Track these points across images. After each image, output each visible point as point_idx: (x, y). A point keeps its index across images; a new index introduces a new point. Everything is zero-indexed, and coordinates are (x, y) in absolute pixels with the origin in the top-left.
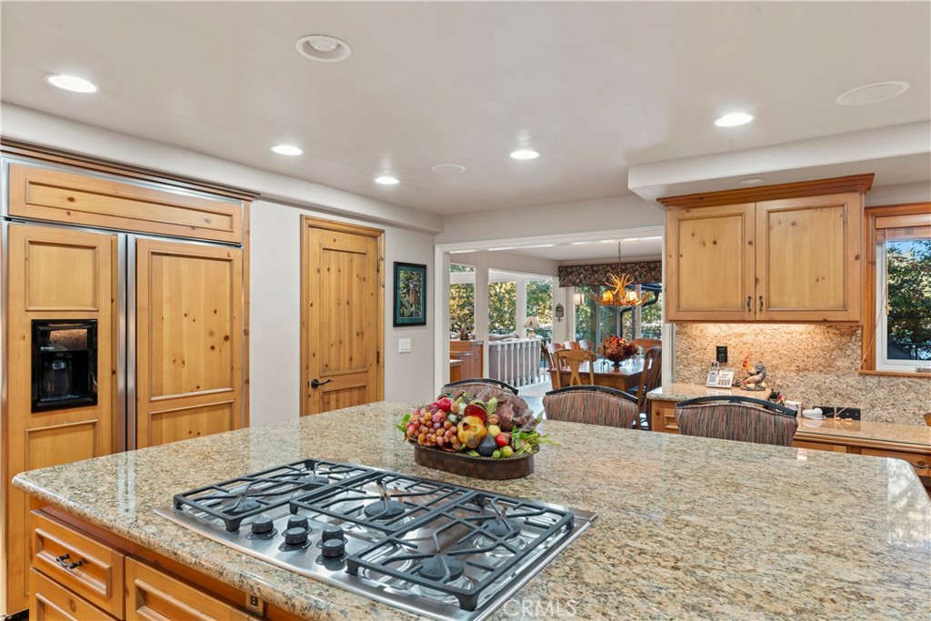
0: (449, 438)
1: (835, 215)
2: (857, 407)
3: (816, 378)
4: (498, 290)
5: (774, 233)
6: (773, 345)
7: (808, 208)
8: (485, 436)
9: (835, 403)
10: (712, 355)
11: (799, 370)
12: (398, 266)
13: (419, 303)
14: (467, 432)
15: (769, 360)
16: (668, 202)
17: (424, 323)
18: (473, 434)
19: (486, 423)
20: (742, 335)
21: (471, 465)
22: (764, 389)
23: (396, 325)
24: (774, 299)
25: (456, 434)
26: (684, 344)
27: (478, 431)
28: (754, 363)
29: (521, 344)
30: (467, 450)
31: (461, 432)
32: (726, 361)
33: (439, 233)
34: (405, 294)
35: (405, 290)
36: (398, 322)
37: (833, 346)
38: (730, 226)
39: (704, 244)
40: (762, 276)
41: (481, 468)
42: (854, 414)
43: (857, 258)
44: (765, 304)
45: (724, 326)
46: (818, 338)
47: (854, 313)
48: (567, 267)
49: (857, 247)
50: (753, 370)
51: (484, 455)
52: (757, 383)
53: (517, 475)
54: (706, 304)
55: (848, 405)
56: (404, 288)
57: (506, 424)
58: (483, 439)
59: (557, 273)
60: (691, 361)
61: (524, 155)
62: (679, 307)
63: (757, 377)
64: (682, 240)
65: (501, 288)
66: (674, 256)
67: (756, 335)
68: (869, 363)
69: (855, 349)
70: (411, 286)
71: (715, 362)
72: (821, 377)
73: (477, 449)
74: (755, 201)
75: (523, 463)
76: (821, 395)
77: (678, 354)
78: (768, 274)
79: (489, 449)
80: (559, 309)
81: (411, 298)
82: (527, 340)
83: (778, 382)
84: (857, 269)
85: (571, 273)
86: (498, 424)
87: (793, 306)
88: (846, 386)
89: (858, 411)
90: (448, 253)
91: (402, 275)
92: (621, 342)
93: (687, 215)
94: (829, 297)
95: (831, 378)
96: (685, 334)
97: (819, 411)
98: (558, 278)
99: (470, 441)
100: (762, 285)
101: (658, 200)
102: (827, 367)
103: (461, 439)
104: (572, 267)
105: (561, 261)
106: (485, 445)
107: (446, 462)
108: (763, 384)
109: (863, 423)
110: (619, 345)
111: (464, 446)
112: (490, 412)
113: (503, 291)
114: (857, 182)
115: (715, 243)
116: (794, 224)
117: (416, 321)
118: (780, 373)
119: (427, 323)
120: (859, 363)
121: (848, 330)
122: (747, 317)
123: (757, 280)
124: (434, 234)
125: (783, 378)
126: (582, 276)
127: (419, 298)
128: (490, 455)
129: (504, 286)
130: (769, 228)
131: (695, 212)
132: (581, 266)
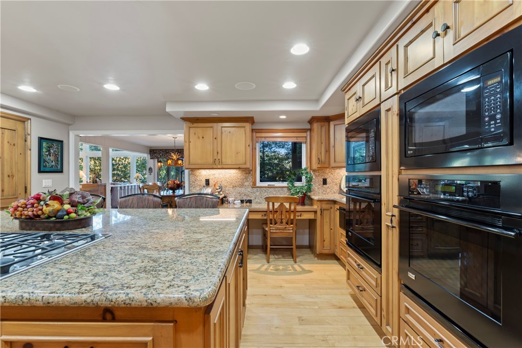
0: (37, 212)
1: (243, 130)
2: (251, 199)
3: (238, 189)
4: (124, 162)
5: (223, 135)
6: (225, 178)
7: (234, 127)
8: (60, 209)
9: (245, 198)
10: (204, 183)
11: (233, 187)
12: (41, 140)
13: (57, 161)
14: (48, 208)
15: (224, 184)
16: (185, 119)
17: (61, 171)
18: (52, 208)
19: (62, 204)
20: (214, 175)
21: (52, 225)
22: (221, 195)
23: (40, 171)
24: (224, 160)
25: (41, 210)
26: (192, 179)
27: (55, 207)
28: (219, 185)
29: (131, 186)
30: (49, 217)
31: (45, 208)
32: (209, 185)
33: (72, 124)
34: (47, 155)
35: (47, 153)
36: (42, 170)
37: (244, 178)
38: (209, 132)
39: (199, 138)
40: (219, 152)
41: (58, 225)
42: (250, 201)
43: (249, 146)
44: (220, 162)
45: (207, 171)
46: (239, 175)
47: (248, 165)
48: (154, 150)
49: (249, 142)
50: (218, 188)
51: (59, 219)
52: (219, 192)
53: (80, 227)
54: (200, 162)
55: (249, 198)
56: (46, 152)
57: (74, 204)
58: (58, 211)
59: (149, 153)
60: (196, 185)
61: (112, 87)
62: (189, 163)
63: (219, 190)
64: (191, 136)
65: (125, 161)
66: (187, 141)
67: (219, 174)
68: (254, 183)
69: (250, 178)
70: (52, 151)
71: (205, 185)
72: (240, 189)
73: (55, 217)
74: (217, 123)
75: (84, 221)
76: (240, 195)
77: (191, 183)
78: (221, 150)
79: (61, 215)
80: (150, 169)
81: (52, 158)
82: (135, 184)
83: (227, 192)
84: (249, 150)
85: (156, 153)
86: (69, 204)
87: (230, 163)
88: (248, 192)
89: (251, 200)
90: (78, 136)
91: (44, 144)
92: (175, 182)
93: (193, 126)
94: (241, 160)
95: (243, 189)
96: (193, 174)
97: (240, 201)
98: (149, 155)
99: (50, 212)
100: (219, 155)
101: (181, 118)
102: (242, 185)
103: (44, 212)
104: (156, 150)
105: (151, 147)
106: (59, 214)
107: (37, 225)
108: (221, 193)
109: (253, 204)
110: (175, 183)
111: (46, 215)
112: (64, 198)
113: (126, 162)
114: (249, 120)
115: (203, 137)
116: (230, 132)
117: (55, 170)
118: (227, 188)
119: (64, 171)
120: (251, 183)
121: (248, 171)
122: (215, 167)
123: (218, 153)
124: (69, 125)
125: (228, 190)
126: (161, 154)
127: (58, 158)
128: (63, 218)
129: (127, 160)
130: (222, 133)
131: (195, 125)
132: (160, 150)
